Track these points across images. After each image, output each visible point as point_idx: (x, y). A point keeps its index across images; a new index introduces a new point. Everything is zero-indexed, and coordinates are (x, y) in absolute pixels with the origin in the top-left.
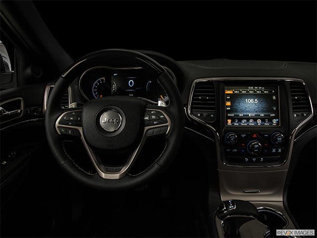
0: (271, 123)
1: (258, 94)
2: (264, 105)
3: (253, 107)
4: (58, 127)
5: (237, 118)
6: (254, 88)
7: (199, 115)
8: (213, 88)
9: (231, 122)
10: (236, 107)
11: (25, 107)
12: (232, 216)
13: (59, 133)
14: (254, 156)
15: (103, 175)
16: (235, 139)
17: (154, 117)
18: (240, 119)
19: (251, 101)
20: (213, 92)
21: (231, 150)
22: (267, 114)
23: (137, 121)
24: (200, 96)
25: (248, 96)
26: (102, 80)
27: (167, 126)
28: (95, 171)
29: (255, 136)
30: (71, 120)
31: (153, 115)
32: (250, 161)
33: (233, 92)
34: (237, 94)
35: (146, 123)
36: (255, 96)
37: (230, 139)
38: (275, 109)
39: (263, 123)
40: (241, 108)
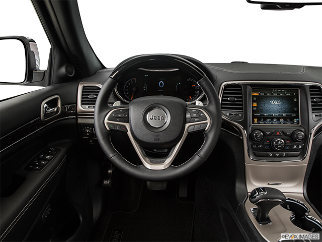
0: (292, 122)
1: (281, 96)
2: (286, 106)
3: (276, 108)
4: (108, 123)
5: (262, 118)
6: (278, 91)
7: (228, 114)
8: (241, 90)
9: (257, 121)
10: (261, 108)
11: (62, 105)
12: (263, 200)
13: (108, 129)
14: (278, 151)
15: (148, 166)
16: (261, 136)
17: (195, 115)
18: (265, 119)
19: (275, 102)
20: (241, 94)
21: (257, 146)
22: (288, 114)
23: (180, 118)
24: (228, 97)
25: (272, 97)
26: (133, 81)
27: (207, 123)
28: (141, 163)
29: (278, 134)
30: (119, 117)
31: (194, 113)
32: (274, 156)
33: (259, 94)
34: (262, 96)
35: (188, 120)
36: (278, 98)
37: (256, 136)
38: (296, 109)
39: (285, 122)
40: (266, 109)
